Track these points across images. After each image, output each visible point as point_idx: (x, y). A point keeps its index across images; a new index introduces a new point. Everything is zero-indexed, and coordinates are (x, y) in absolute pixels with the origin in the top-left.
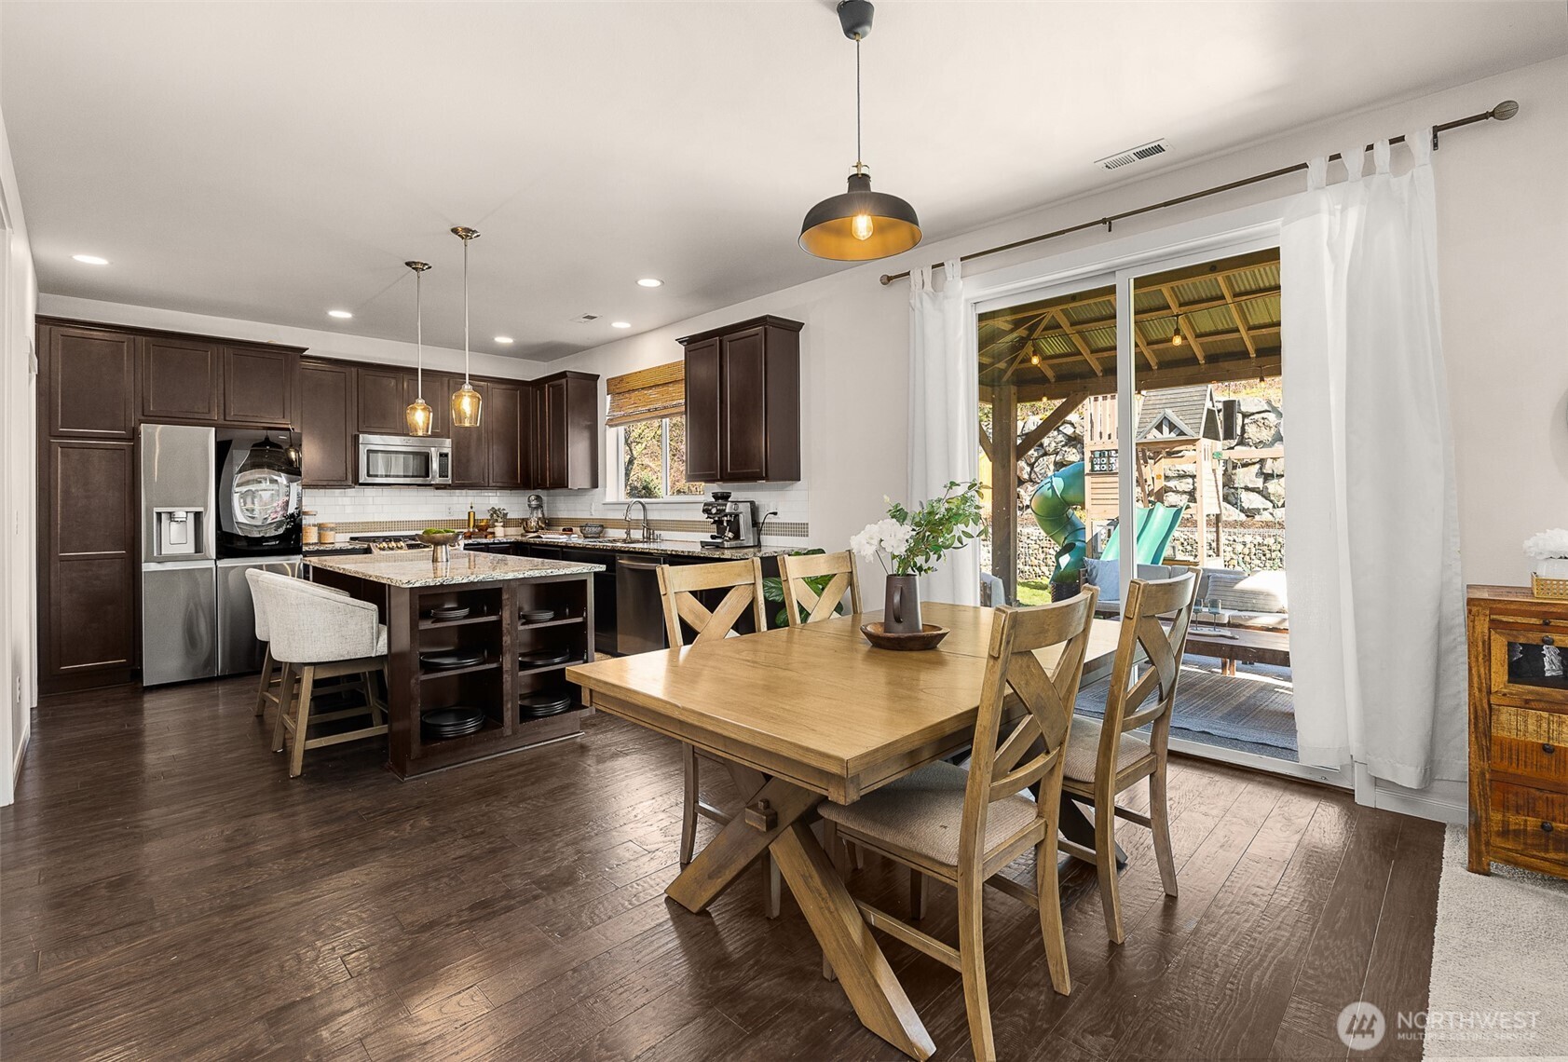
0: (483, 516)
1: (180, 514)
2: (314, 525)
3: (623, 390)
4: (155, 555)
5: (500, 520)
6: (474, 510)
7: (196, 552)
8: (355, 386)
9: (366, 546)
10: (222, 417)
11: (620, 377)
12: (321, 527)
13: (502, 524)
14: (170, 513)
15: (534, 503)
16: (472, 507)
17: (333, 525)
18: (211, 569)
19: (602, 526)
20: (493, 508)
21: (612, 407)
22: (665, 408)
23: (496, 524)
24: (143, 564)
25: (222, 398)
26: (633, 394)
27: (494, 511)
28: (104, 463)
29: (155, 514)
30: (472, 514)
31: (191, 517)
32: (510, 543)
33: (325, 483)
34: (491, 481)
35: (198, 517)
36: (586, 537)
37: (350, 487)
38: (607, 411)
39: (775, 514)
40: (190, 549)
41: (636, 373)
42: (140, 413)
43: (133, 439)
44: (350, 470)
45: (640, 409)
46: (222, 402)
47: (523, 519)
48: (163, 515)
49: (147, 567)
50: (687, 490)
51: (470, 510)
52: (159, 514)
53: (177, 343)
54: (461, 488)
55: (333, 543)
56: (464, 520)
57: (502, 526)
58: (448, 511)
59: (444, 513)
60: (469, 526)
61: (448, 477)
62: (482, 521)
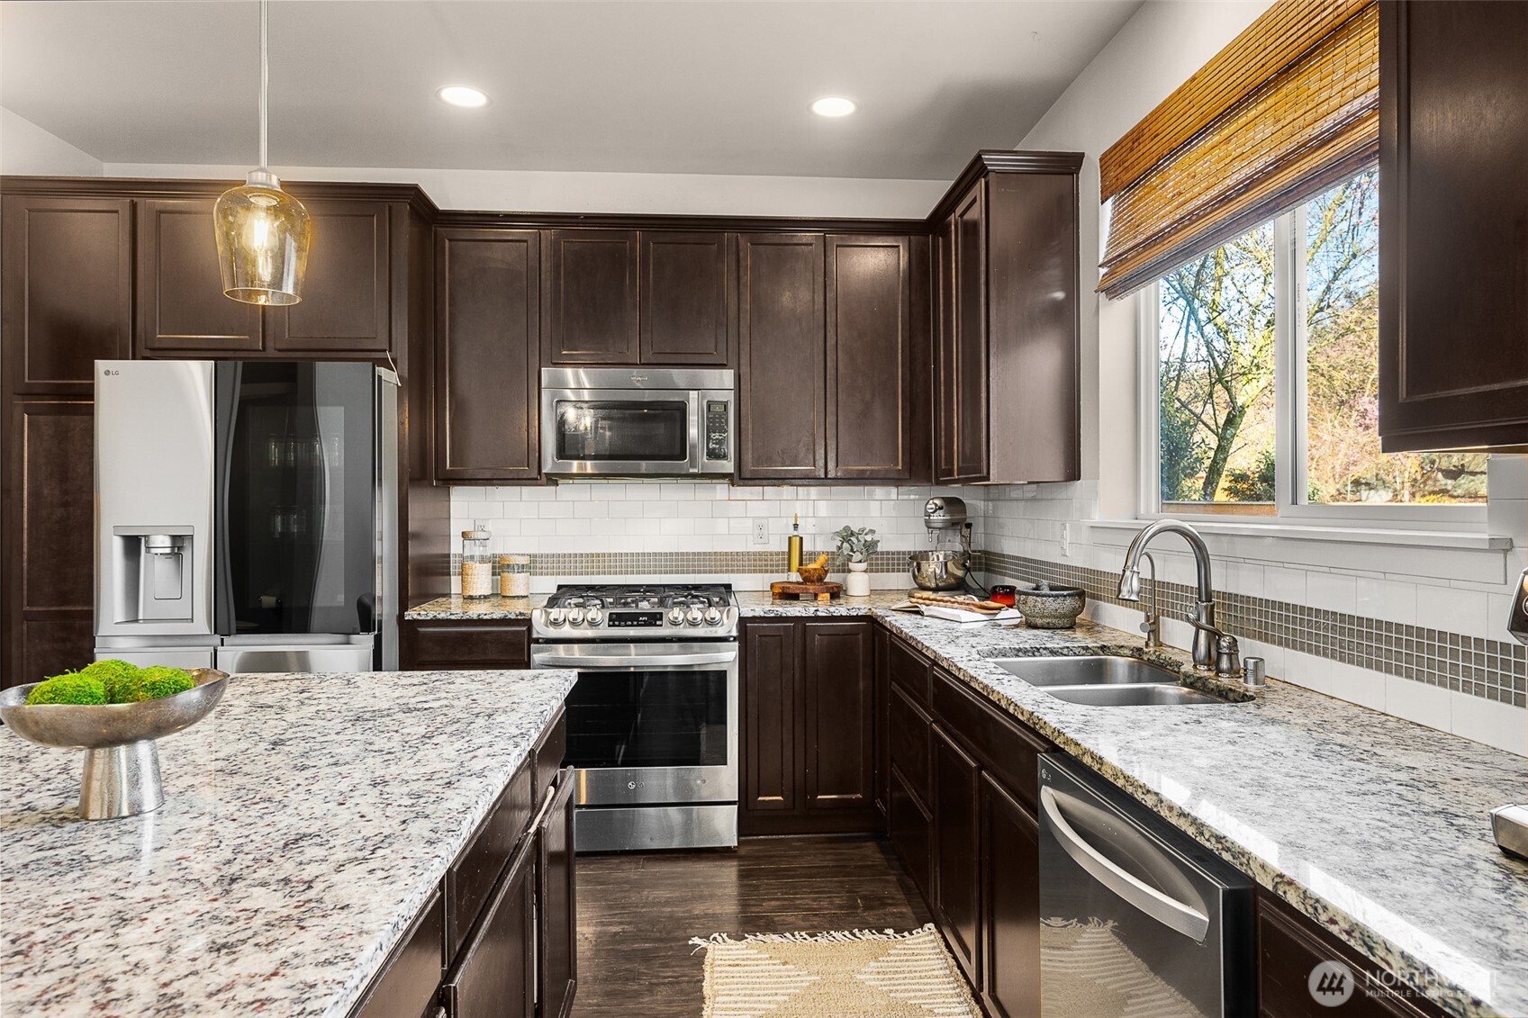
0: (819, 543)
2: (483, 560)
3: (1141, 168)
4: (117, 620)
5: (862, 557)
6: (800, 532)
11: (1132, 132)
12: (500, 567)
13: (863, 566)
16: (796, 526)
17: (524, 561)
19: (1081, 595)
20: (845, 529)
23: (848, 565)
24: (95, 639)
27: (847, 535)
29: (116, 538)
30: (796, 542)
32: (857, 618)
34: (831, 465)
37: (532, 482)
40: (186, 610)
44: (533, 446)
47: (911, 555)
48: (143, 542)
49: (102, 645)
50: (1373, 481)
51: (792, 532)
52: (133, 540)
54: (757, 482)
55: (527, 596)
56: (777, 554)
57: (865, 571)
58: (757, 531)
59: (750, 538)
60: (789, 570)
61: (725, 457)
62: (813, 556)
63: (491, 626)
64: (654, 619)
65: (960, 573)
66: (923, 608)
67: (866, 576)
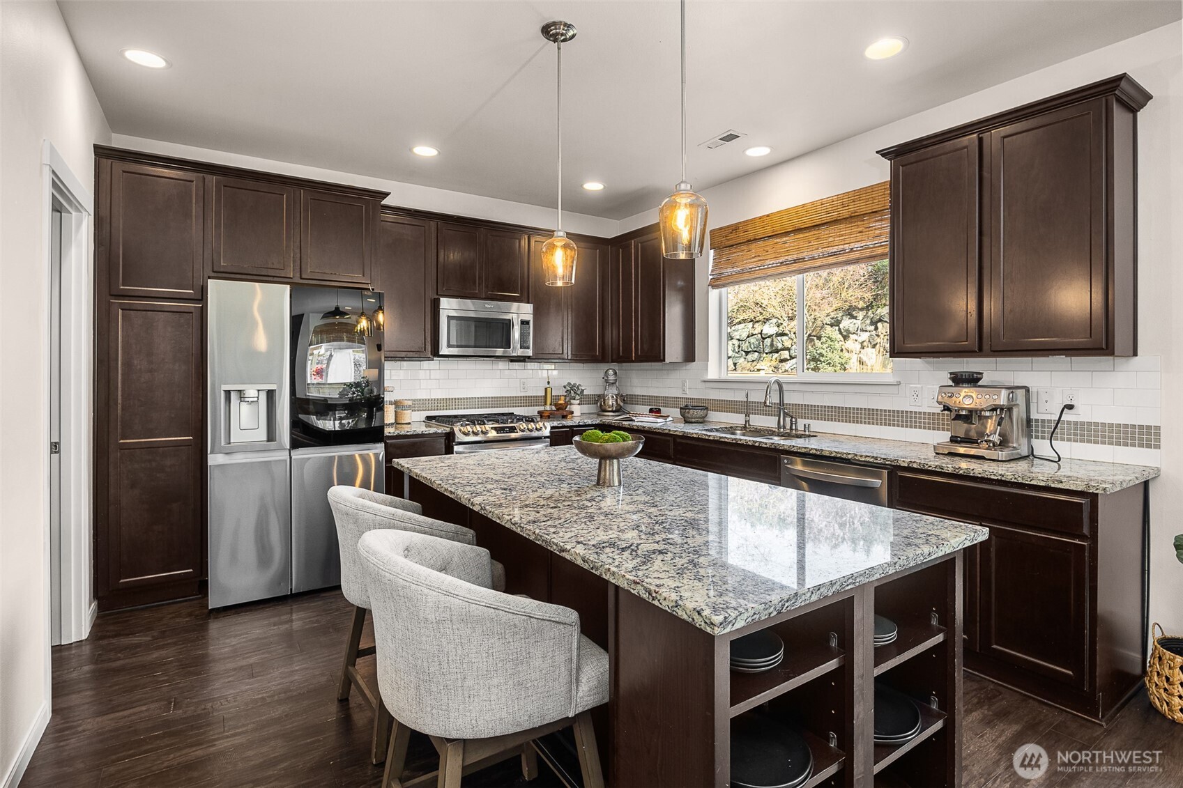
0: (559, 391)
1: (251, 393)
2: (391, 402)
3: (738, 241)
4: (223, 444)
5: (577, 397)
6: (550, 385)
7: (268, 441)
8: (434, 241)
9: (448, 430)
10: (298, 275)
12: (397, 404)
13: (578, 402)
14: (240, 391)
15: (611, 378)
16: (549, 383)
17: (410, 403)
18: (286, 461)
20: (569, 384)
21: (716, 263)
22: (813, 258)
23: (572, 401)
24: (209, 456)
25: (298, 251)
26: (753, 246)
27: (570, 386)
28: (169, 329)
29: (222, 392)
30: (549, 390)
31: (263, 397)
33: (403, 354)
35: (270, 394)
36: (686, 422)
37: (428, 359)
38: (710, 268)
39: (1070, 407)
40: (262, 435)
41: (760, 218)
42: (210, 268)
43: (202, 300)
44: (429, 339)
45: (768, 262)
46: (298, 255)
47: (599, 396)
48: (233, 394)
49: (214, 460)
51: (547, 386)
52: (228, 393)
53: (252, 184)
54: (537, 360)
55: (409, 423)
56: (541, 396)
57: (579, 404)
58: (522, 386)
59: (518, 389)
60: (546, 404)
61: (528, 348)
62: (559, 397)
63: (413, 438)
64: (512, 430)
65: (622, 404)
66: (634, 418)
67: (579, 407)
